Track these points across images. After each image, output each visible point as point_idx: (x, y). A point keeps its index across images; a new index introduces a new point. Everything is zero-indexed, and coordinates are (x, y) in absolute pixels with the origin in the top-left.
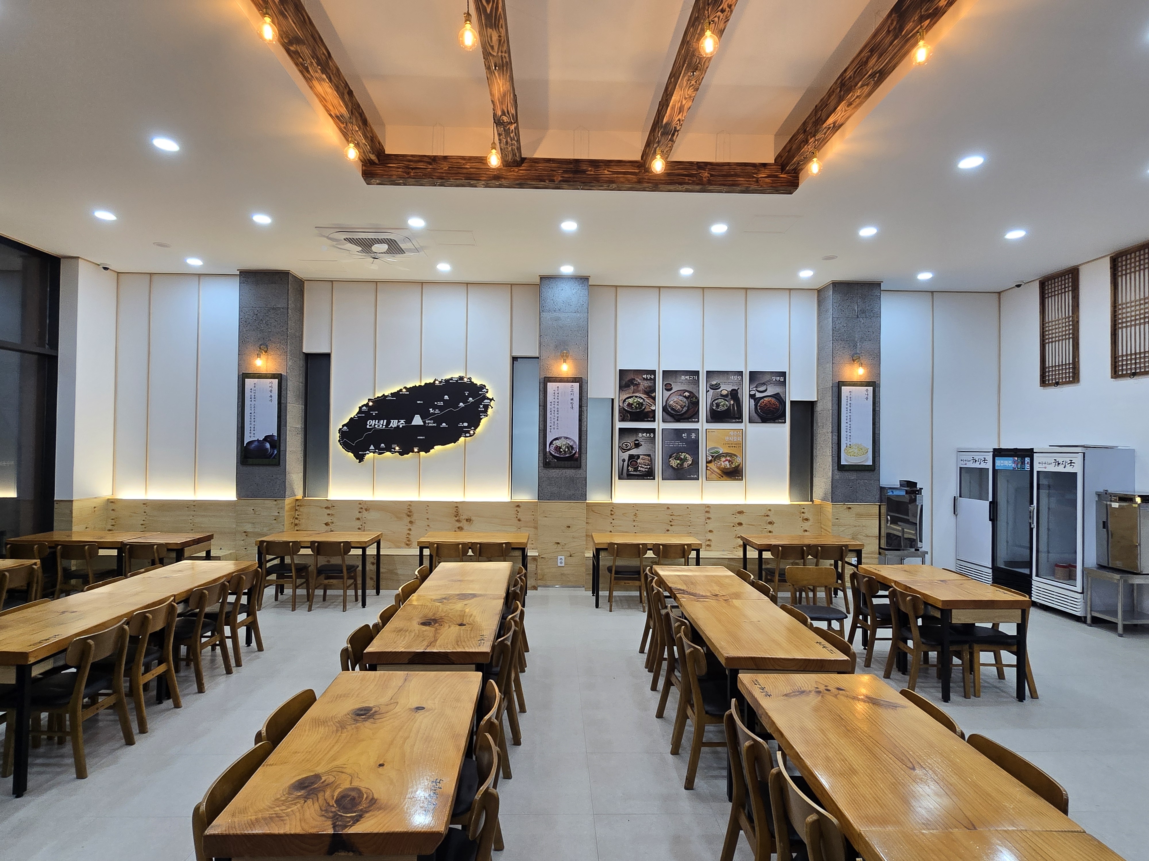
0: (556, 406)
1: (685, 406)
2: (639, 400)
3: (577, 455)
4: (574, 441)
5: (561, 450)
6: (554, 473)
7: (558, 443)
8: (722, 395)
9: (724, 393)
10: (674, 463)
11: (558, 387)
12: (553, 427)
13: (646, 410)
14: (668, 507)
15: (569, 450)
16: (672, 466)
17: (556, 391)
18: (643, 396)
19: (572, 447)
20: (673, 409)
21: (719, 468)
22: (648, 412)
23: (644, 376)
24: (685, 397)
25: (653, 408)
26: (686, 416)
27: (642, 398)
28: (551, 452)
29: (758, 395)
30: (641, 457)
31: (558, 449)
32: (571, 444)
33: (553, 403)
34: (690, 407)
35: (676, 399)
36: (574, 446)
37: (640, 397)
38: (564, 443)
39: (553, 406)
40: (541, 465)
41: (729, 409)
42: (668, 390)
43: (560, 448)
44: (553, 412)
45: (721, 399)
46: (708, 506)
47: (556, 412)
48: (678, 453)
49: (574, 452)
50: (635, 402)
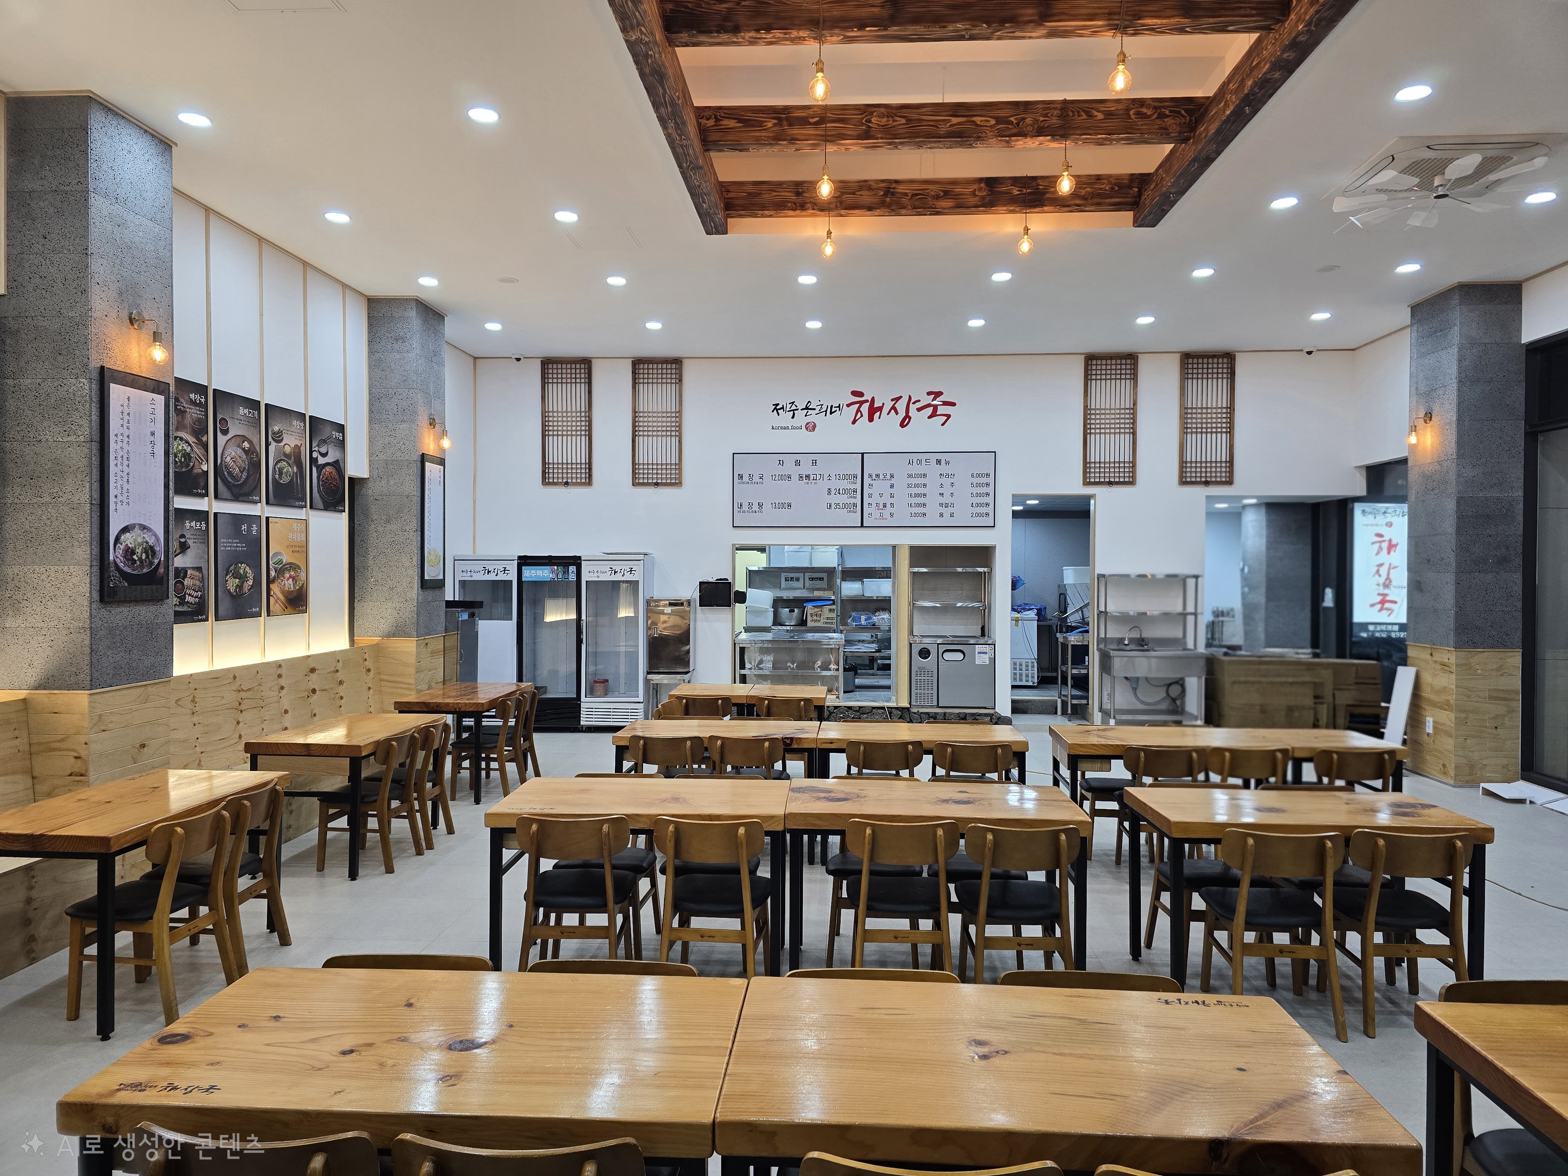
0: (125, 445)
1: (244, 469)
2: (185, 448)
3: (162, 570)
4: (156, 535)
5: (135, 557)
6: (121, 614)
7: (128, 539)
8: (285, 455)
9: (288, 450)
10: (232, 584)
11: (129, 399)
12: (120, 498)
13: (195, 471)
14: (233, 675)
15: (147, 557)
16: (229, 591)
17: (125, 407)
18: (191, 439)
19: (152, 548)
20: (229, 473)
21: (283, 592)
22: (198, 474)
23: (191, 395)
24: (244, 449)
25: (205, 468)
26: (246, 489)
27: (190, 445)
28: (118, 561)
29: (321, 461)
30: (189, 572)
31: (129, 552)
32: (150, 544)
33: (120, 437)
34: (251, 473)
35: (233, 454)
36: (157, 549)
37: (187, 442)
38: (140, 540)
39: (120, 444)
40: (96, 596)
41: (292, 480)
42: (225, 432)
43: (133, 552)
44: (120, 459)
45: (284, 460)
46: (279, 665)
47: (126, 463)
48: (236, 564)
49: (156, 561)
50: (180, 451)
